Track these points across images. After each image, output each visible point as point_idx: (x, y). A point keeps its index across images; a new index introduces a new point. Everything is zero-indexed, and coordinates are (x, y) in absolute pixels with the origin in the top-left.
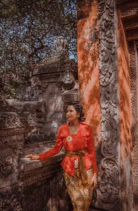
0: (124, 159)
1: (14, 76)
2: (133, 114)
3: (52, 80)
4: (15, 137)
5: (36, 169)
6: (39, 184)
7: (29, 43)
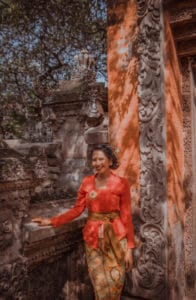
0: (172, 226)
1: (19, 106)
2: (186, 162)
3: (72, 113)
4: (16, 194)
5: (46, 239)
6: (52, 260)
7: (41, 59)
